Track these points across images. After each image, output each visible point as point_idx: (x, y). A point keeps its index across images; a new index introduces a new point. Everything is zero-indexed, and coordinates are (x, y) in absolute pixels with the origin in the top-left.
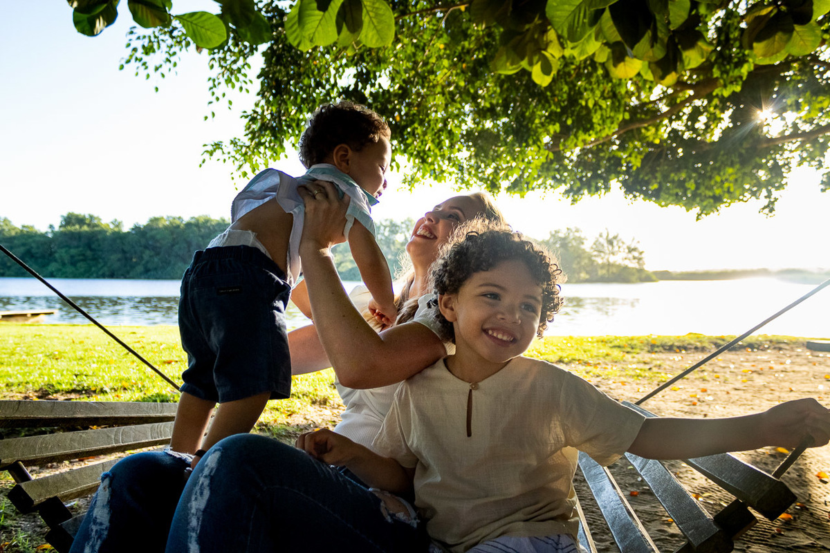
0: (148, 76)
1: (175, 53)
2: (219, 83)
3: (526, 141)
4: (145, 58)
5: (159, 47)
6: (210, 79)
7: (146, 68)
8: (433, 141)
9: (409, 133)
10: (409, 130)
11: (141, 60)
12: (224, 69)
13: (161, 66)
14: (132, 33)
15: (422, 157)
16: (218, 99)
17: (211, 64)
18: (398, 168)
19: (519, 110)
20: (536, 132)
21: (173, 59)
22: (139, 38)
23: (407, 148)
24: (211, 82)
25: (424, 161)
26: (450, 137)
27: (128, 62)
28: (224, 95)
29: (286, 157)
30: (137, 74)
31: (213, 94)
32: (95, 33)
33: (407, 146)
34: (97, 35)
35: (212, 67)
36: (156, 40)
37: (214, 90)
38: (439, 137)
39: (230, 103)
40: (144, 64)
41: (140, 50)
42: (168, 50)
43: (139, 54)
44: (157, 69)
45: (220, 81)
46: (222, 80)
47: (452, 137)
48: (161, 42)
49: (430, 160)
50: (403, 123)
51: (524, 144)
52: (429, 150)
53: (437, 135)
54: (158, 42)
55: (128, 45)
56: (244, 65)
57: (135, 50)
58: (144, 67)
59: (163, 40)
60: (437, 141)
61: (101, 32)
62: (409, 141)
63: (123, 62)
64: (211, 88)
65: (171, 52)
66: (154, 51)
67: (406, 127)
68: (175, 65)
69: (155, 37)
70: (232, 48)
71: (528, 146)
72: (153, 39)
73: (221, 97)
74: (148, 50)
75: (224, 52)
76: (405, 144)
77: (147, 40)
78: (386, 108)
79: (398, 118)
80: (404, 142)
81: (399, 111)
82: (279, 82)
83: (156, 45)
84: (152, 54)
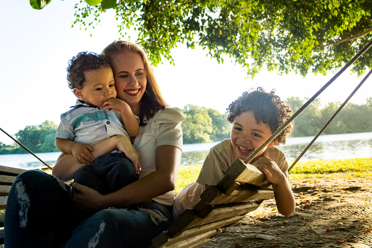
0: (86, 29)
1: (99, 15)
2: (123, 28)
3: (302, 37)
4: (84, 20)
5: (90, 13)
6: (118, 26)
7: (85, 25)
9: (228, 41)
10: (229, 38)
11: (81, 21)
12: (124, 19)
13: (92, 23)
14: (76, 7)
15: (236, 53)
16: (123, 36)
17: (116, 18)
18: (223, 61)
19: (290, 17)
21: (97, 18)
22: (79, 10)
24: (119, 27)
25: (238, 55)
26: (251, 39)
27: (75, 22)
28: (126, 34)
29: (162, 63)
30: (80, 29)
31: (121, 34)
32: (41, 7)
33: (228, 48)
35: (117, 19)
36: (88, 9)
37: (121, 31)
38: (245, 41)
39: (129, 37)
41: (81, 16)
42: (95, 13)
43: (81, 18)
44: (90, 24)
45: (123, 26)
46: (125, 26)
47: (253, 39)
48: (91, 10)
49: (241, 54)
50: (224, 35)
52: (240, 48)
53: (244, 39)
54: (90, 10)
55: (75, 14)
56: (134, 15)
57: (78, 16)
58: (84, 24)
59: (92, 9)
61: (44, 6)
62: (229, 45)
63: (73, 23)
64: (119, 31)
65: (97, 14)
66: (88, 16)
67: (226, 37)
68: (99, 21)
69: (88, 8)
70: (128, 7)
72: (87, 9)
73: (124, 35)
74: (85, 15)
75: (123, 11)
76: (227, 47)
77: (84, 10)
78: (214, 28)
79: (221, 33)
80: (226, 46)
81: (222, 29)
82: (150, 21)
83: (89, 12)
84: (87, 17)
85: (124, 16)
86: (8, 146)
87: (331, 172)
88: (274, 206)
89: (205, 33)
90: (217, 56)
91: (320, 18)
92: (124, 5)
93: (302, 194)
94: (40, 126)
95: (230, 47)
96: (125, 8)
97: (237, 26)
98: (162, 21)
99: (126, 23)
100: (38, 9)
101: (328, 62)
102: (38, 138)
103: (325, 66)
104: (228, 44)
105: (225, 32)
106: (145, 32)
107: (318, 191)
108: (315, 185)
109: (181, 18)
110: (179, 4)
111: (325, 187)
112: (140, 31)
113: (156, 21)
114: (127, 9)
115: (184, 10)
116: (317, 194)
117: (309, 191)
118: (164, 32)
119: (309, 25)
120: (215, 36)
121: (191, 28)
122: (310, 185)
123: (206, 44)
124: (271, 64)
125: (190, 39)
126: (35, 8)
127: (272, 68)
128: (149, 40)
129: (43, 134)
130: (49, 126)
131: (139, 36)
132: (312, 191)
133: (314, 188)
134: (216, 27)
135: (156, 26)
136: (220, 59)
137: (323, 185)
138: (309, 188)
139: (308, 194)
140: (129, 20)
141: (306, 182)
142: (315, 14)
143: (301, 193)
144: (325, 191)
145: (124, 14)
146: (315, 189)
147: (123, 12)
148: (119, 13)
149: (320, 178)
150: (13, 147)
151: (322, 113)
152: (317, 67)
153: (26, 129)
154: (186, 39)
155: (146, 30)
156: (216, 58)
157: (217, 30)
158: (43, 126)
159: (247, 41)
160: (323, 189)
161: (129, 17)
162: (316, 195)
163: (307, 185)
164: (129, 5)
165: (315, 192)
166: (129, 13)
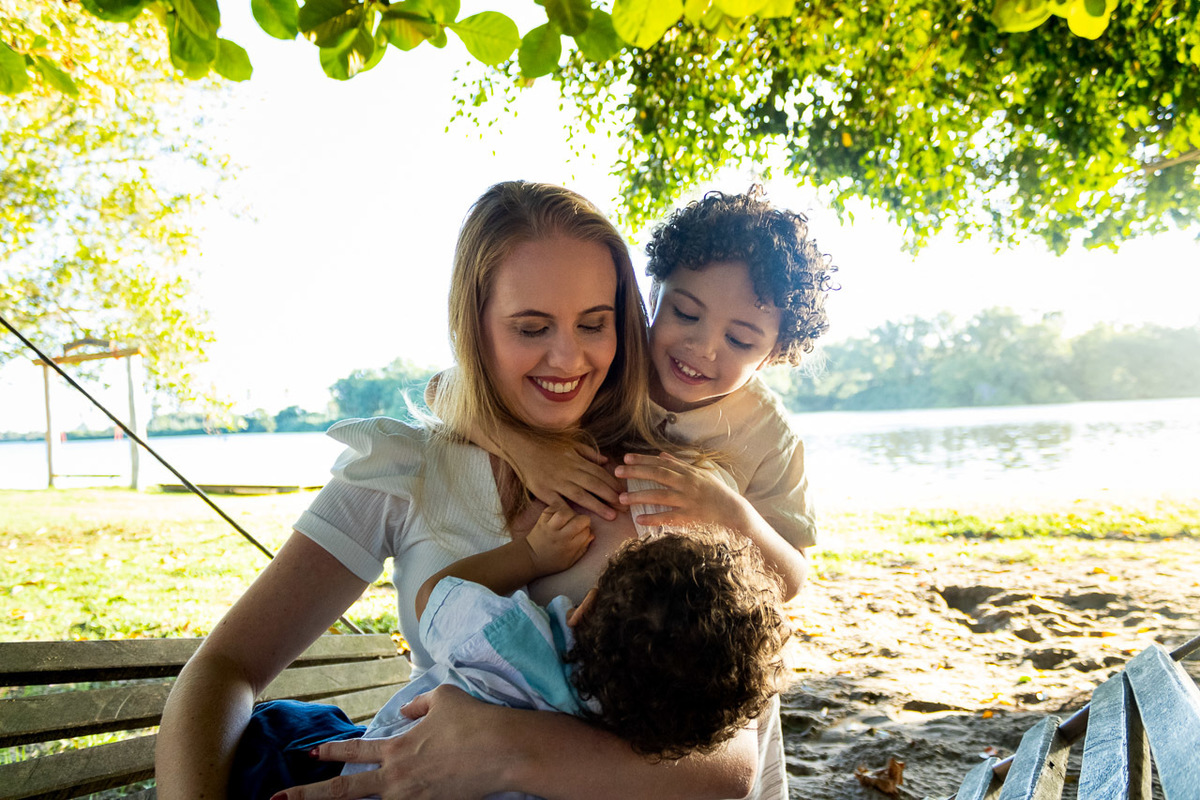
1: (514, 98)
2: (578, 131)
3: (1086, 148)
4: (477, 111)
5: (492, 93)
6: (565, 127)
7: (478, 125)
8: (908, 170)
9: (868, 162)
10: (871, 155)
11: (469, 115)
12: (581, 108)
13: (497, 119)
14: (455, 79)
15: (893, 197)
16: (577, 154)
17: (559, 104)
18: (852, 219)
20: (1102, 130)
21: (511, 106)
22: (465, 85)
23: (867, 186)
24: (568, 129)
25: (896, 203)
26: (938, 159)
27: (453, 120)
28: (584, 147)
31: (571, 147)
32: (350, 75)
33: (867, 183)
34: (352, 76)
35: (562, 107)
36: (488, 83)
37: (572, 141)
38: (919, 161)
40: (475, 120)
41: (469, 102)
42: (504, 94)
44: (491, 124)
45: (578, 127)
46: (582, 126)
48: (494, 85)
49: (905, 201)
50: (857, 148)
51: (1082, 154)
52: (904, 186)
53: (916, 158)
54: (491, 86)
55: (454, 98)
56: (607, 97)
57: (461, 102)
58: (475, 124)
59: (497, 83)
60: (916, 168)
61: (358, 71)
62: (870, 174)
64: (567, 140)
65: (510, 96)
66: (486, 100)
67: (863, 151)
69: (487, 79)
70: (591, 76)
71: (1089, 154)
72: (485, 84)
74: (479, 100)
75: (580, 84)
76: (864, 181)
77: (477, 85)
78: (827, 127)
79: (847, 141)
80: (861, 177)
81: (850, 129)
82: (650, 111)
83: (488, 91)
84: (483, 104)
85: (579, 100)
86: (314, 414)
87: (1155, 537)
88: (1018, 661)
89: (803, 142)
90: (837, 204)
91: (1147, 92)
92: (580, 71)
93: (1094, 616)
94: (384, 370)
95: (871, 181)
96: (582, 78)
97: (895, 118)
98: (682, 109)
99: (586, 117)
100: (342, 79)
101: (1128, 217)
102: (379, 398)
103: (1119, 229)
104: (866, 171)
105: (858, 138)
106: (636, 142)
107: (1143, 610)
108: (1130, 589)
109: (736, 101)
110: (729, 62)
111: (1163, 597)
112: (624, 138)
113: (666, 109)
114: (587, 80)
115: (744, 79)
116: (1140, 620)
117: (1113, 606)
118: (689, 140)
119: (1114, 113)
120: (831, 150)
121: (764, 129)
122: (1113, 585)
123: (806, 173)
124: (964, 226)
125: (758, 157)
126: (334, 76)
127: (968, 236)
128: (648, 163)
129: (388, 388)
130: (401, 371)
131: (620, 151)
132: (1124, 608)
133: (1127, 598)
134: (834, 124)
135: (667, 124)
136: (845, 215)
137: (1154, 588)
138: (1112, 598)
139: (1112, 619)
140: (595, 110)
141: (1095, 573)
142: (1132, 81)
143: (1089, 612)
144: (1165, 612)
145: (580, 94)
146: (1132, 603)
147: (577, 90)
148: (568, 91)
149: (1132, 558)
150: (324, 416)
151: (1074, 348)
152: (1096, 232)
153: (352, 377)
154: (750, 159)
155: (638, 135)
156: (834, 211)
157: (837, 134)
158: (390, 370)
159: (923, 163)
160: (1159, 606)
161: (594, 103)
162: (1141, 626)
163: (1103, 586)
164: (595, 69)
165: (1135, 614)
166: (593, 91)
